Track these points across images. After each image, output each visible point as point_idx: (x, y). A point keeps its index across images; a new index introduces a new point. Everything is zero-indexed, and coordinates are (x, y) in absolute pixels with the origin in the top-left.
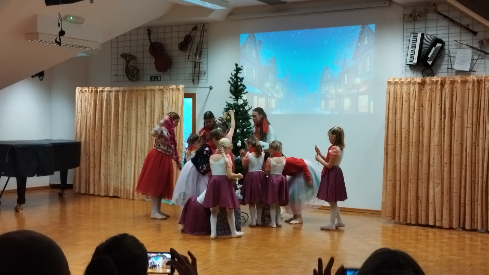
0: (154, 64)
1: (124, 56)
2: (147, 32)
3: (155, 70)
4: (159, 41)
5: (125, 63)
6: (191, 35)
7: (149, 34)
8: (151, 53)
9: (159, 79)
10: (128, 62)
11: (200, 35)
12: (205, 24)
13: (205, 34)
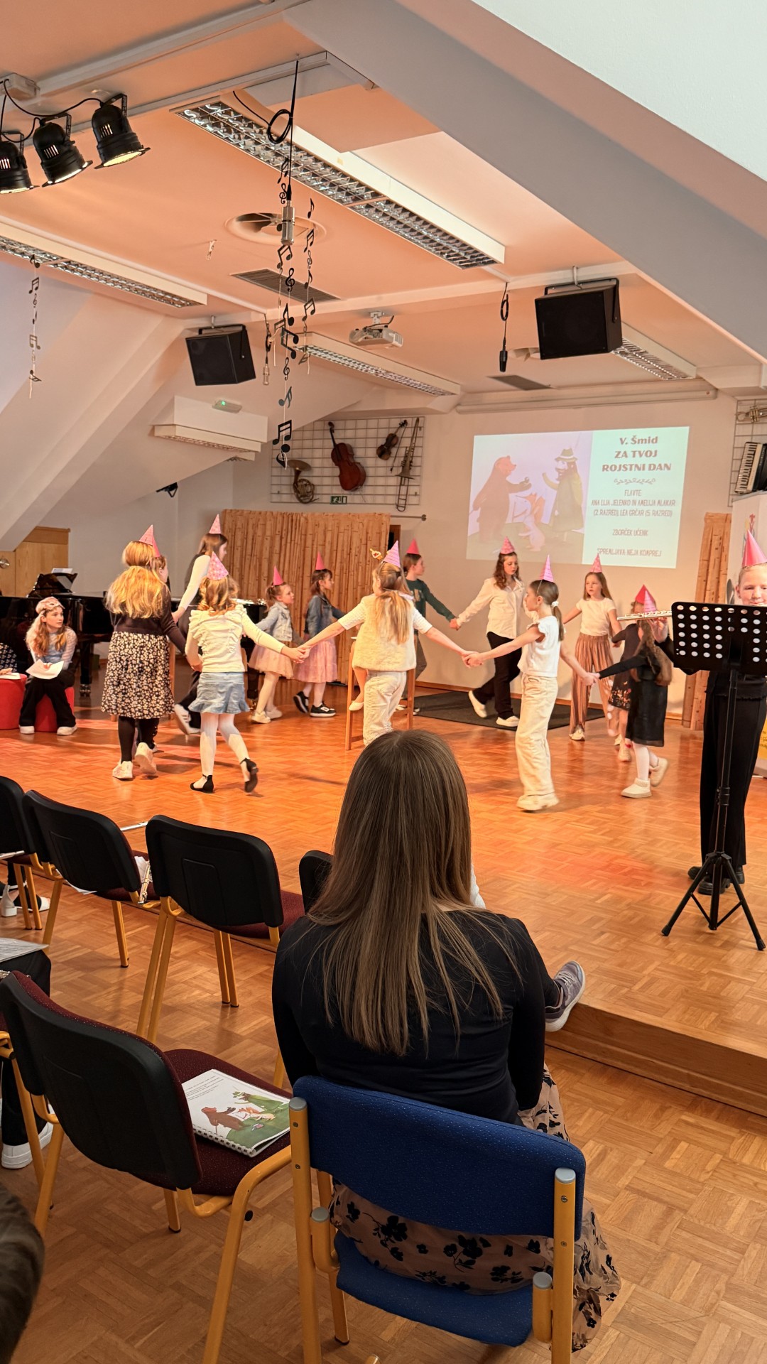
0: (338, 479)
1: (293, 463)
2: (329, 427)
3: (340, 487)
4: (347, 442)
5: (293, 474)
6: (398, 434)
7: (332, 431)
8: (334, 461)
9: (344, 501)
10: (298, 473)
11: (411, 435)
12: (420, 419)
13: (419, 433)
